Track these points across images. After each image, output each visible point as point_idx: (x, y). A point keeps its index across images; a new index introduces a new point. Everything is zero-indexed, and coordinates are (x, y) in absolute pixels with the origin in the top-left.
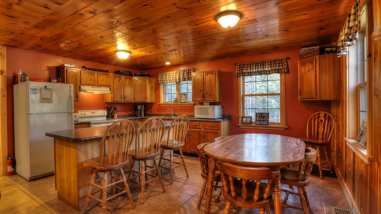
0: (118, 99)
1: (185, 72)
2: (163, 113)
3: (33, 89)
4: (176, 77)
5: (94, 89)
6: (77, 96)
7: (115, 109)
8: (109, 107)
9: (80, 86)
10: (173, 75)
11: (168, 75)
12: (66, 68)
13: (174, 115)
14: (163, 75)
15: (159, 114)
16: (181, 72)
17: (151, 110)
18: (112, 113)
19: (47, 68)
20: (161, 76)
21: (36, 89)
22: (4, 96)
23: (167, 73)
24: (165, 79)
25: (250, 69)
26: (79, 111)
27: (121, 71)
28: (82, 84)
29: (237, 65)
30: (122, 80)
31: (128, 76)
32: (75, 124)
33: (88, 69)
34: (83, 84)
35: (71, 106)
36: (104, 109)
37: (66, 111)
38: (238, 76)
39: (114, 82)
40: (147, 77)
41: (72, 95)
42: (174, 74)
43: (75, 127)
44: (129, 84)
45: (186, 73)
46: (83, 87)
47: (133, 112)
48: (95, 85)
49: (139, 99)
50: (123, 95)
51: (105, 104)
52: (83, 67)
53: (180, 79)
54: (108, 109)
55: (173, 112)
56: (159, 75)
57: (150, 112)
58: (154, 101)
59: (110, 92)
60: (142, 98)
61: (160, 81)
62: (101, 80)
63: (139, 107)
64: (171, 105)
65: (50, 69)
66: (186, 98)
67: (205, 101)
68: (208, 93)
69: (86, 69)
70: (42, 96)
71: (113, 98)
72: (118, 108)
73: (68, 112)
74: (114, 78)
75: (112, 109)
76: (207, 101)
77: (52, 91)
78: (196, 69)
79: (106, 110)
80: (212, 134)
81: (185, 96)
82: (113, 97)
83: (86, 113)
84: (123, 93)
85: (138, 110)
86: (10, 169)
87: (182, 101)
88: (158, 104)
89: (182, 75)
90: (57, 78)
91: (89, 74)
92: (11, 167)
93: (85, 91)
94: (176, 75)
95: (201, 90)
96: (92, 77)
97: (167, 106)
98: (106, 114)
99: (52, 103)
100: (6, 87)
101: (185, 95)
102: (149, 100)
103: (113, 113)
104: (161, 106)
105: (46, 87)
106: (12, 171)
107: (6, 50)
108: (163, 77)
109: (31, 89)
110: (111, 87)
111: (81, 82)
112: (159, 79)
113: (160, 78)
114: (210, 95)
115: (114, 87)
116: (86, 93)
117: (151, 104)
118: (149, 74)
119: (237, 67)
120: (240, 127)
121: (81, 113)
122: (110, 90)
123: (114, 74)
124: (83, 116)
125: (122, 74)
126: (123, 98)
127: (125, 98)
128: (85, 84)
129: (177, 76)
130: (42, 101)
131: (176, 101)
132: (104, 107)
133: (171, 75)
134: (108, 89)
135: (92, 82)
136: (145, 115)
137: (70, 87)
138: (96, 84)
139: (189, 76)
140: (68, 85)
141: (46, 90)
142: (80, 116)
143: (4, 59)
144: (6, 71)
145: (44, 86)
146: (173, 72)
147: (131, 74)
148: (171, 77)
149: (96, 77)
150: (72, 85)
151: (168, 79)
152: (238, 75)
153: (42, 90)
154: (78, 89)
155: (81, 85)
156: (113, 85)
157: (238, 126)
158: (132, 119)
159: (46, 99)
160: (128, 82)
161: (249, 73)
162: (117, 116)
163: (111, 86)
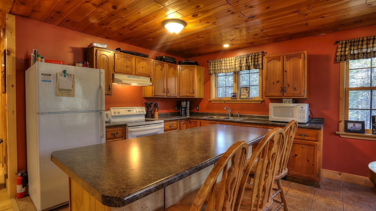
0: (161, 94)
1: (250, 58)
2: (215, 112)
3: (45, 75)
4: (235, 65)
5: (131, 79)
6: (109, 88)
7: (156, 106)
8: (149, 103)
9: (113, 75)
10: (230, 62)
11: (223, 62)
12: (95, 49)
13: (232, 116)
14: (217, 63)
15: (209, 112)
16: (243, 58)
17: (198, 107)
18: (151, 112)
19: (70, 50)
20: (213, 64)
21: (50, 75)
22: (13, 86)
23: (222, 60)
24: (219, 68)
25: (367, 48)
26: (111, 108)
27: (164, 57)
28: (115, 71)
29: (341, 42)
30: (165, 69)
31: (172, 64)
32: (107, 127)
33: (124, 52)
34: (117, 72)
35: (102, 101)
36: (142, 106)
37: (94, 109)
38: (341, 60)
39: (155, 71)
40: (196, 66)
41: (103, 85)
42: (233, 61)
43: (106, 131)
44: (173, 73)
45: (252, 59)
46: (117, 76)
47: (176, 110)
48: (132, 74)
49: (184, 93)
50: (166, 89)
51: (144, 100)
52: (117, 49)
53: (241, 67)
54: (148, 106)
55: (230, 111)
56: (210, 63)
57: (197, 110)
58: (202, 96)
59: (151, 84)
60: (189, 93)
61: (212, 71)
62: (139, 68)
63: (184, 104)
64: (227, 102)
65: (75, 50)
66: (249, 92)
67: (285, 97)
68: (291, 86)
69: (121, 52)
70: (59, 86)
71: (155, 92)
72: (159, 104)
73: (98, 111)
74: (156, 66)
75: (152, 105)
76: (288, 97)
77: (74, 78)
78: (266, 53)
79: (145, 107)
80: (304, 146)
81: (247, 90)
82: (155, 90)
83: (120, 110)
84: (166, 86)
85: (182, 107)
86: (20, 189)
87: (242, 97)
88: (209, 100)
89: (245, 62)
90: (83, 63)
91: (125, 59)
92: (22, 186)
93: (120, 81)
94: (235, 62)
95: (278, 82)
96: (129, 63)
97: (221, 103)
98: (145, 113)
99: (73, 96)
100: (15, 73)
101: (247, 88)
102: (197, 96)
103: (153, 111)
104: (212, 102)
105: (64, 72)
106: (22, 191)
107: (14, 21)
108: (217, 66)
109: (42, 74)
110: (152, 78)
111: (114, 69)
112: (211, 69)
113: (211, 66)
114: (295, 88)
115: (156, 78)
116: (120, 85)
117: (200, 100)
118: (197, 62)
119: (340, 46)
120: (342, 136)
121: (114, 111)
122: (151, 81)
123: (155, 60)
124: (117, 114)
125: (164, 61)
126: (166, 92)
127: (168, 92)
128: (119, 72)
129: (237, 63)
130: (59, 94)
131: (234, 96)
132: (142, 104)
133: (228, 62)
134: (148, 79)
135: (128, 69)
136: (191, 114)
137: (100, 73)
138: (134, 73)
139: (256, 63)
140: (98, 70)
141: (65, 76)
142: (113, 114)
143: (13, 33)
144: (15, 51)
145: (62, 71)
146: (230, 59)
147: (175, 61)
148: (228, 64)
149: (134, 63)
150: (103, 71)
151: (223, 67)
152: (341, 58)
153: (59, 76)
154: (110, 79)
155: (114, 73)
156: (155, 74)
157: (339, 135)
158: (178, 120)
159: (65, 90)
160: (172, 72)
161: (364, 53)
162: (159, 115)
163: (152, 76)
